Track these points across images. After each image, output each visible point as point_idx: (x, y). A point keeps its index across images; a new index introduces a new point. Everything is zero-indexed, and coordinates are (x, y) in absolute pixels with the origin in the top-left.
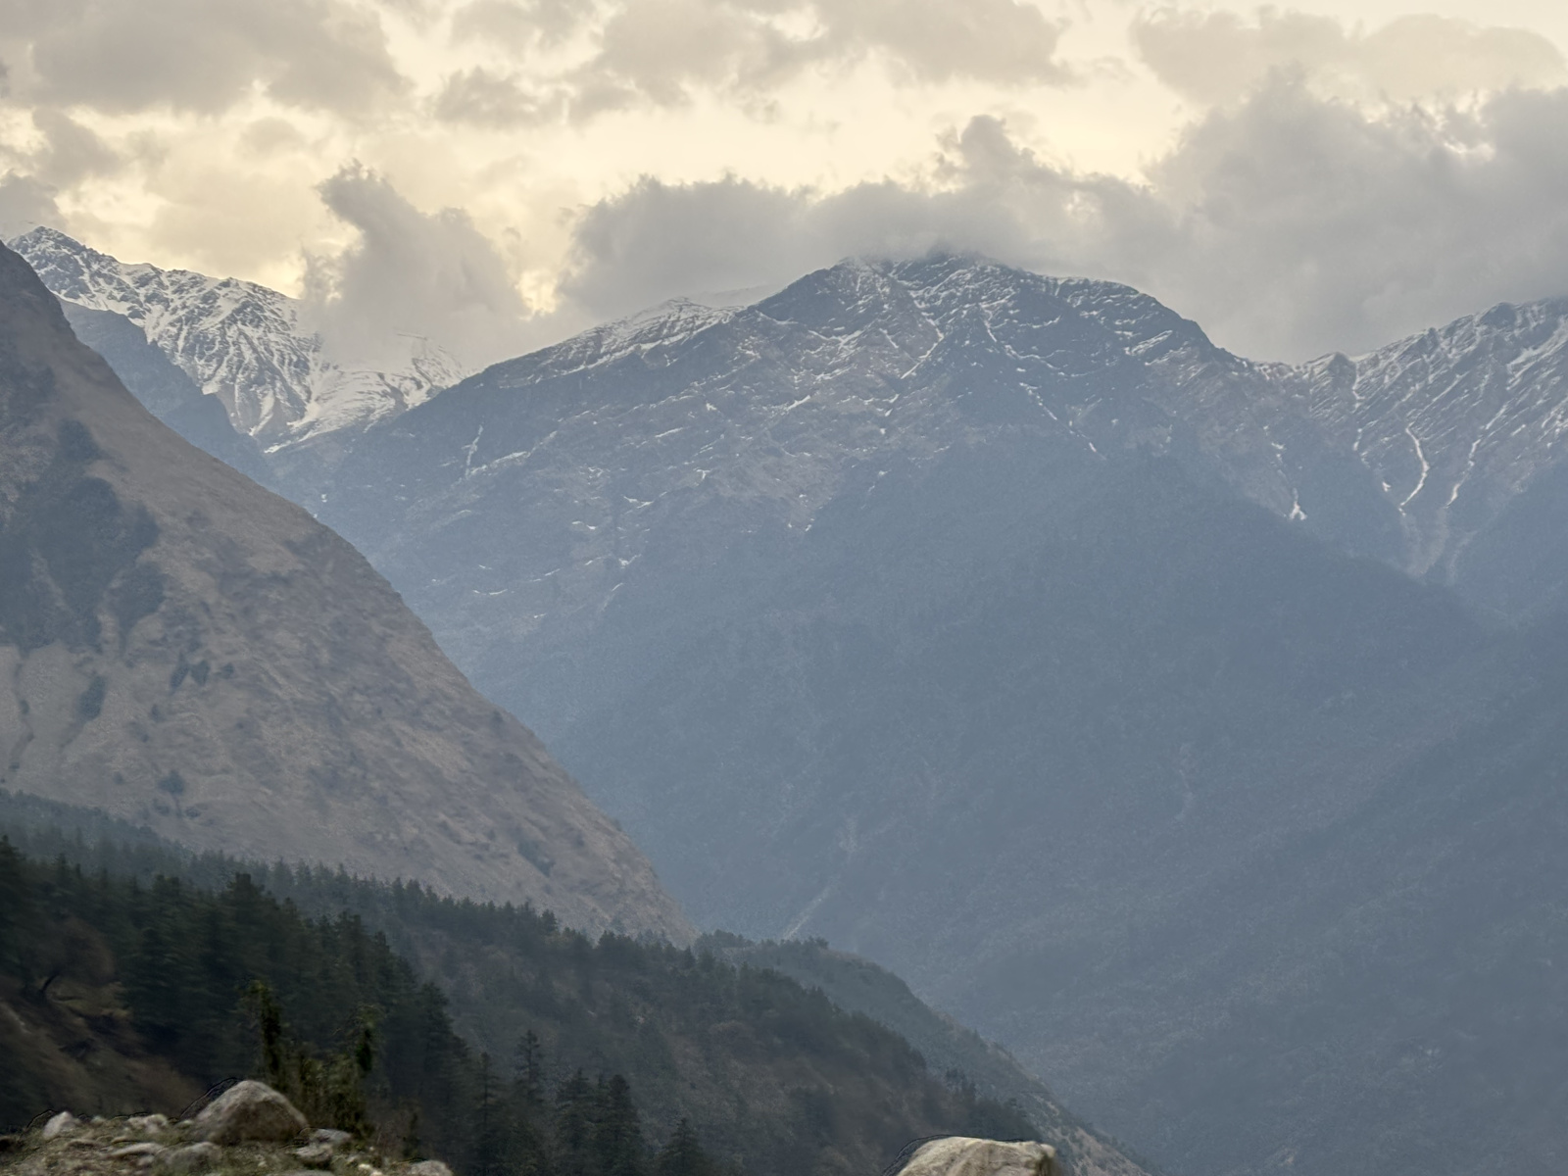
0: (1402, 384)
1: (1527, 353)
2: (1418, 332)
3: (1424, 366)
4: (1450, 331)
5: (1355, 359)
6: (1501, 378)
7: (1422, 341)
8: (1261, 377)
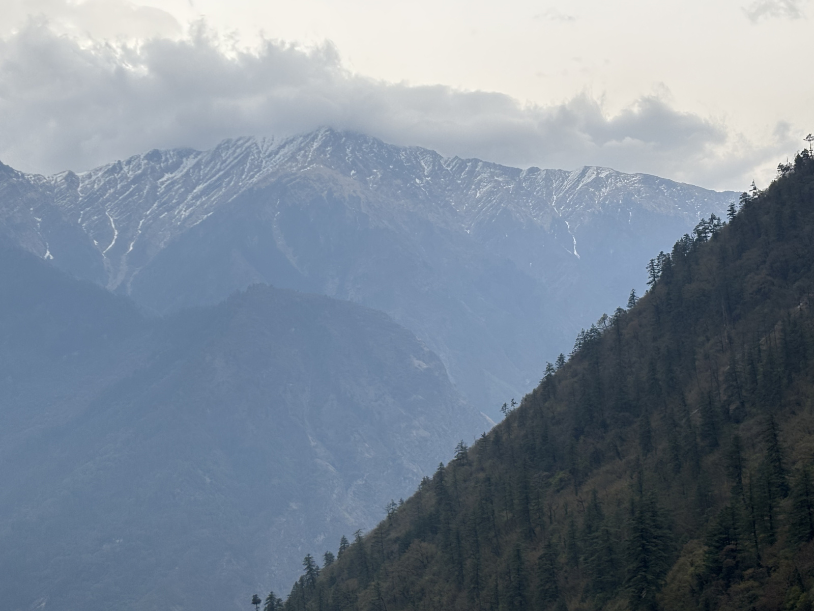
0: (104, 189)
1: (167, 176)
2: (112, 162)
3: (115, 180)
4: (129, 162)
5: (79, 175)
6: (155, 188)
7: (114, 167)
8: (28, 181)
